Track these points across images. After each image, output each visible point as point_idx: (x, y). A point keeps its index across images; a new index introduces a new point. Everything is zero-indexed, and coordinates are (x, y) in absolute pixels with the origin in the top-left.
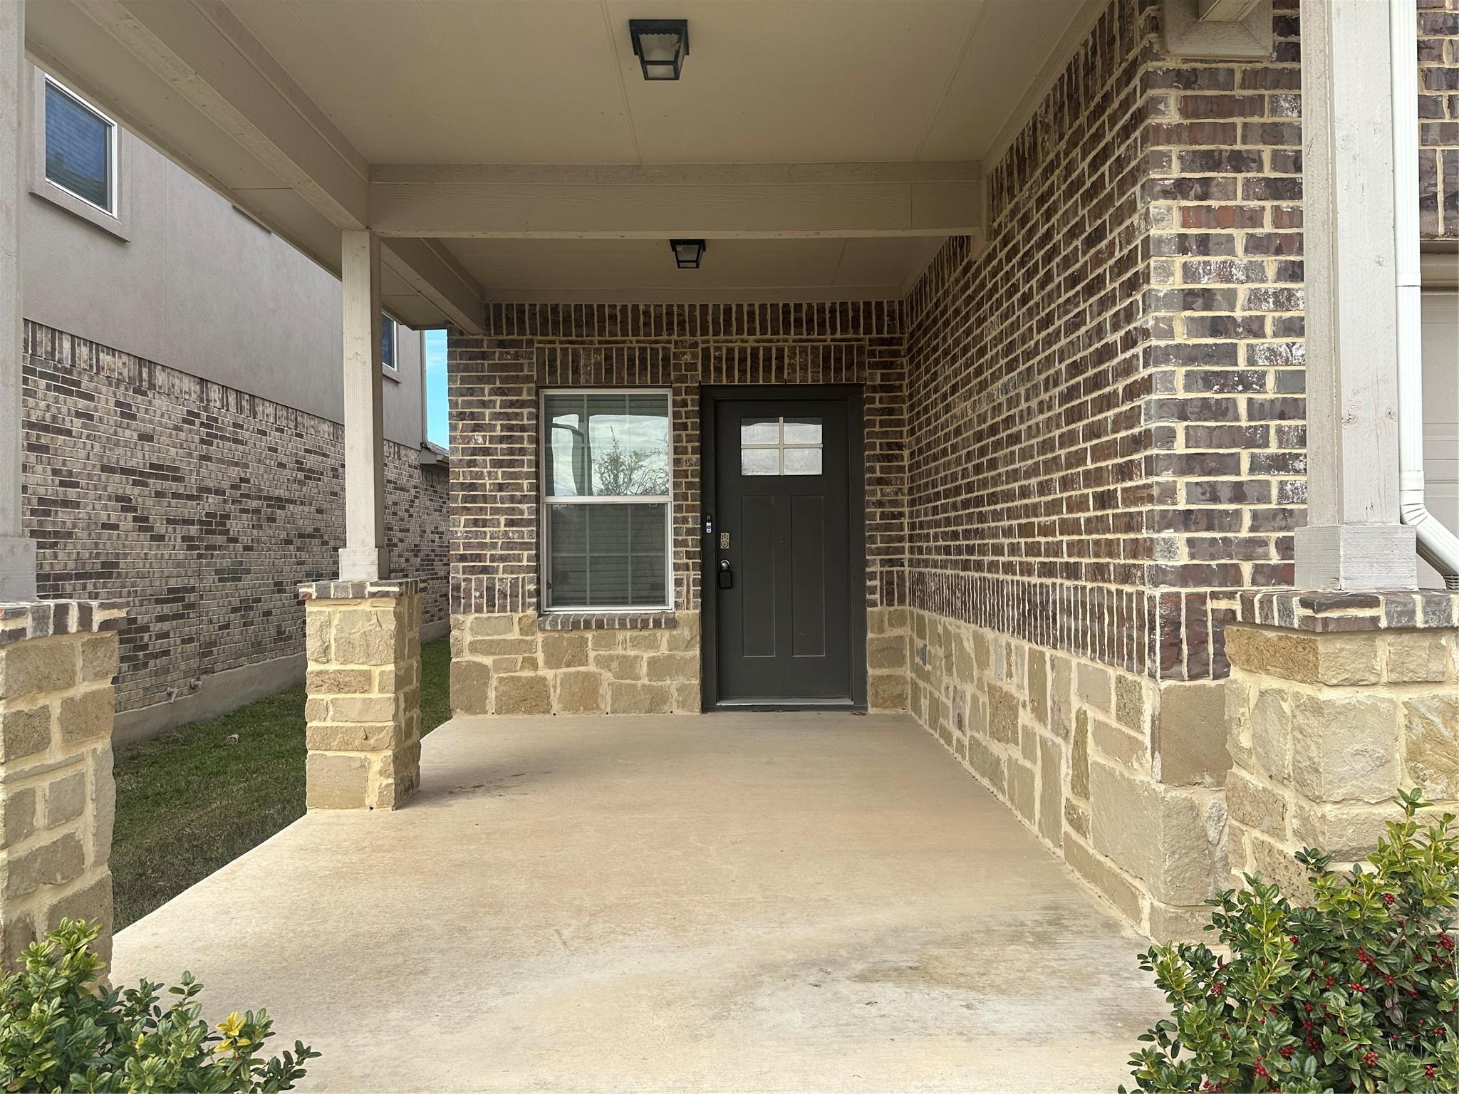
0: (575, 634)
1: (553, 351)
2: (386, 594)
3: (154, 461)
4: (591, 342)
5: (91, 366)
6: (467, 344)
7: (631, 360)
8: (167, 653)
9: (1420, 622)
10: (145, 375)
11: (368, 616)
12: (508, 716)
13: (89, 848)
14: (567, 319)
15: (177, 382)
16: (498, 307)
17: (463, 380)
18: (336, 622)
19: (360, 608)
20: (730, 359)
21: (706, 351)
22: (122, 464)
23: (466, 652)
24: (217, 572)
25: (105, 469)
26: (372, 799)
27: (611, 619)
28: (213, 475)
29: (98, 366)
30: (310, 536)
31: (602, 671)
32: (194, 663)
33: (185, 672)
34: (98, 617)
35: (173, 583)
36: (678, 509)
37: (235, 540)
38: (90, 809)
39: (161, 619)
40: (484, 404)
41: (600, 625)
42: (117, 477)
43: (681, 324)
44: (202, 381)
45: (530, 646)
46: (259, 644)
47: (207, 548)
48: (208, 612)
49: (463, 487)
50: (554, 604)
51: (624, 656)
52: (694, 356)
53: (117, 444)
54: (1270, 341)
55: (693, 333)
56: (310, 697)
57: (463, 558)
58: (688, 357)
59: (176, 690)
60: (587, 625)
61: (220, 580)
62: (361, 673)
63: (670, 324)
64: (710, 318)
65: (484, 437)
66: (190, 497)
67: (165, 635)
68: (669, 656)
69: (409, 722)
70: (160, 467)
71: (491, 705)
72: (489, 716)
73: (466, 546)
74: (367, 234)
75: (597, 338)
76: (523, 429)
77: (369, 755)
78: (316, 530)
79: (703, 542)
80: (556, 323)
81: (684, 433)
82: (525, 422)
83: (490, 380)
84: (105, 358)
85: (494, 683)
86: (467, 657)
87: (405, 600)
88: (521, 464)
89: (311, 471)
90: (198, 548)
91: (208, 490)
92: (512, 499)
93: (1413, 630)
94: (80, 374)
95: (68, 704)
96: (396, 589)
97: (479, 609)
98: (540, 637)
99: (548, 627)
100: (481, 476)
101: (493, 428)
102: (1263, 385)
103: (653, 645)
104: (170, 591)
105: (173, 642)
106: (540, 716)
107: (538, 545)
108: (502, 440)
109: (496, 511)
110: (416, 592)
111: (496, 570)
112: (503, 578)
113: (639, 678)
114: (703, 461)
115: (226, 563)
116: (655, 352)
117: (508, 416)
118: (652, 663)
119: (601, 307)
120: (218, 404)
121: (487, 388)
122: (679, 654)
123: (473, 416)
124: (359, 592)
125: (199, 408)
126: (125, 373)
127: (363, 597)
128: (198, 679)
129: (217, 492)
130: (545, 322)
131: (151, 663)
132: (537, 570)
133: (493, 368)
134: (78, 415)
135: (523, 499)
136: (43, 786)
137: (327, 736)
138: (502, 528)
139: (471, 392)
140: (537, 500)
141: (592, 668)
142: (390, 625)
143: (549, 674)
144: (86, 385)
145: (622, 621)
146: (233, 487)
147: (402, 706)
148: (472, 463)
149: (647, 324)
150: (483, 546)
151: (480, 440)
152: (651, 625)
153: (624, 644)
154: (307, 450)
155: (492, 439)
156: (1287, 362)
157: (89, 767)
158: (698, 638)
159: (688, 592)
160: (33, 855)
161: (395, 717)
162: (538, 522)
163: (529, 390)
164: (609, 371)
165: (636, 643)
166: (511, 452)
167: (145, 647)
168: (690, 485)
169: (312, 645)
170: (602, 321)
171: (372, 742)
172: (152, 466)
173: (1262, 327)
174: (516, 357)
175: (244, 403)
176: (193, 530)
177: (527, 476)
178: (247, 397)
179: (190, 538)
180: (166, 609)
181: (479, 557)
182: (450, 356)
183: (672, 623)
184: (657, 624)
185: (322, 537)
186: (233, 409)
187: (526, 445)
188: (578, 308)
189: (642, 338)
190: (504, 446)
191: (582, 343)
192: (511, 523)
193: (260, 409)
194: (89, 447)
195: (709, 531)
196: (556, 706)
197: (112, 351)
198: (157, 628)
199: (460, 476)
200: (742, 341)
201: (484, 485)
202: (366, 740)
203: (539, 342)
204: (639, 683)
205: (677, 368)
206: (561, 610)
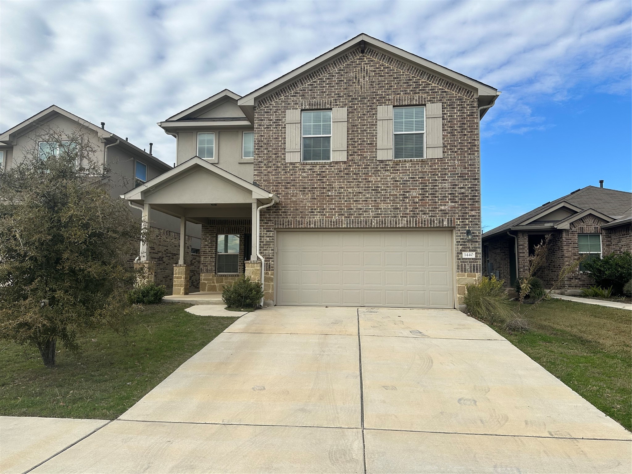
0: (221, 278)
1: (219, 228)
2: (184, 266)
6: (205, 227)
7: (233, 229)
11: (182, 269)
12: (209, 292)
14: (222, 222)
16: (210, 220)
17: (204, 233)
18: (177, 270)
21: (246, 227)
26: (181, 293)
27: (227, 275)
36: (240, 255)
37: (164, 263)
40: (207, 237)
43: (242, 223)
45: (213, 279)
47: (159, 264)
49: (203, 251)
51: (229, 282)
52: (244, 228)
55: (244, 225)
56: (174, 280)
57: (203, 264)
58: (242, 229)
60: (223, 276)
62: (181, 276)
63: (240, 223)
64: (246, 222)
66: (156, 253)
69: (187, 284)
71: (206, 290)
72: (206, 292)
73: (203, 262)
75: (227, 225)
77: (181, 288)
80: (220, 223)
81: (241, 241)
82: (214, 240)
83: (209, 233)
85: (207, 286)
86: (203, 281)
88: (213, 247)
91: (160, 252)
92: (211, 254)
96: (186, 266)
97: (205, 273)
98: (215, 278)
99: (217, 276)
100: (206, 249)
101: (209, 241)
103: (235, 280)
106: (215, 292)
107: (216, 262)
108: (210, 243)
109: (208, 256)
110: (188, 266)
111: (208, 266)
112: (209, 268)
114: (245, 247)
115: (162, 267)
116: (237, 228)
117: (211, 239)
119: (228, 220)
121: (208, 234)
123: (205, 239)
124: (181, 266)
130: (218, 223)
132: (215, 266)
133: (209, 231)
135: (213, 254)
137: (176, 285)
139: (205, 235)
140: (216, 254)
141: (224, 284)
142: (185, 270)
143: (216, 284)
145: (229, 275)
146: (165, 251)
148: (205, 247)
149: (236, 223)
150: (206, 262)
151: (206, 243)
153: (229, 279)
155: (208, 243)
159: (241, 270)
161: (185, 282)
162: (216, 258)
163: (215, 235)
164: (229, 231)
165: (231, 279)
166: (212, 245)
168: (242, 251)
169: (174, 273)
170: (228, 222)
171: (182, 286)
174: (213, 229)
177: (214, 249)
181: (205, 264)
182: (202, 229)
183: (238, 276)
184: (235, 276)
186: (165, 234)
187: (214, 244)
188: (224, 220)
189: (235, 225)
191: (224, 226)
192: (211, 258)
193: (171, 234)
196: (217, 290)
199: (203, 249)
201: (207, 251)
203: (217, 226)
205: (241, 231)
206: (219, 273)
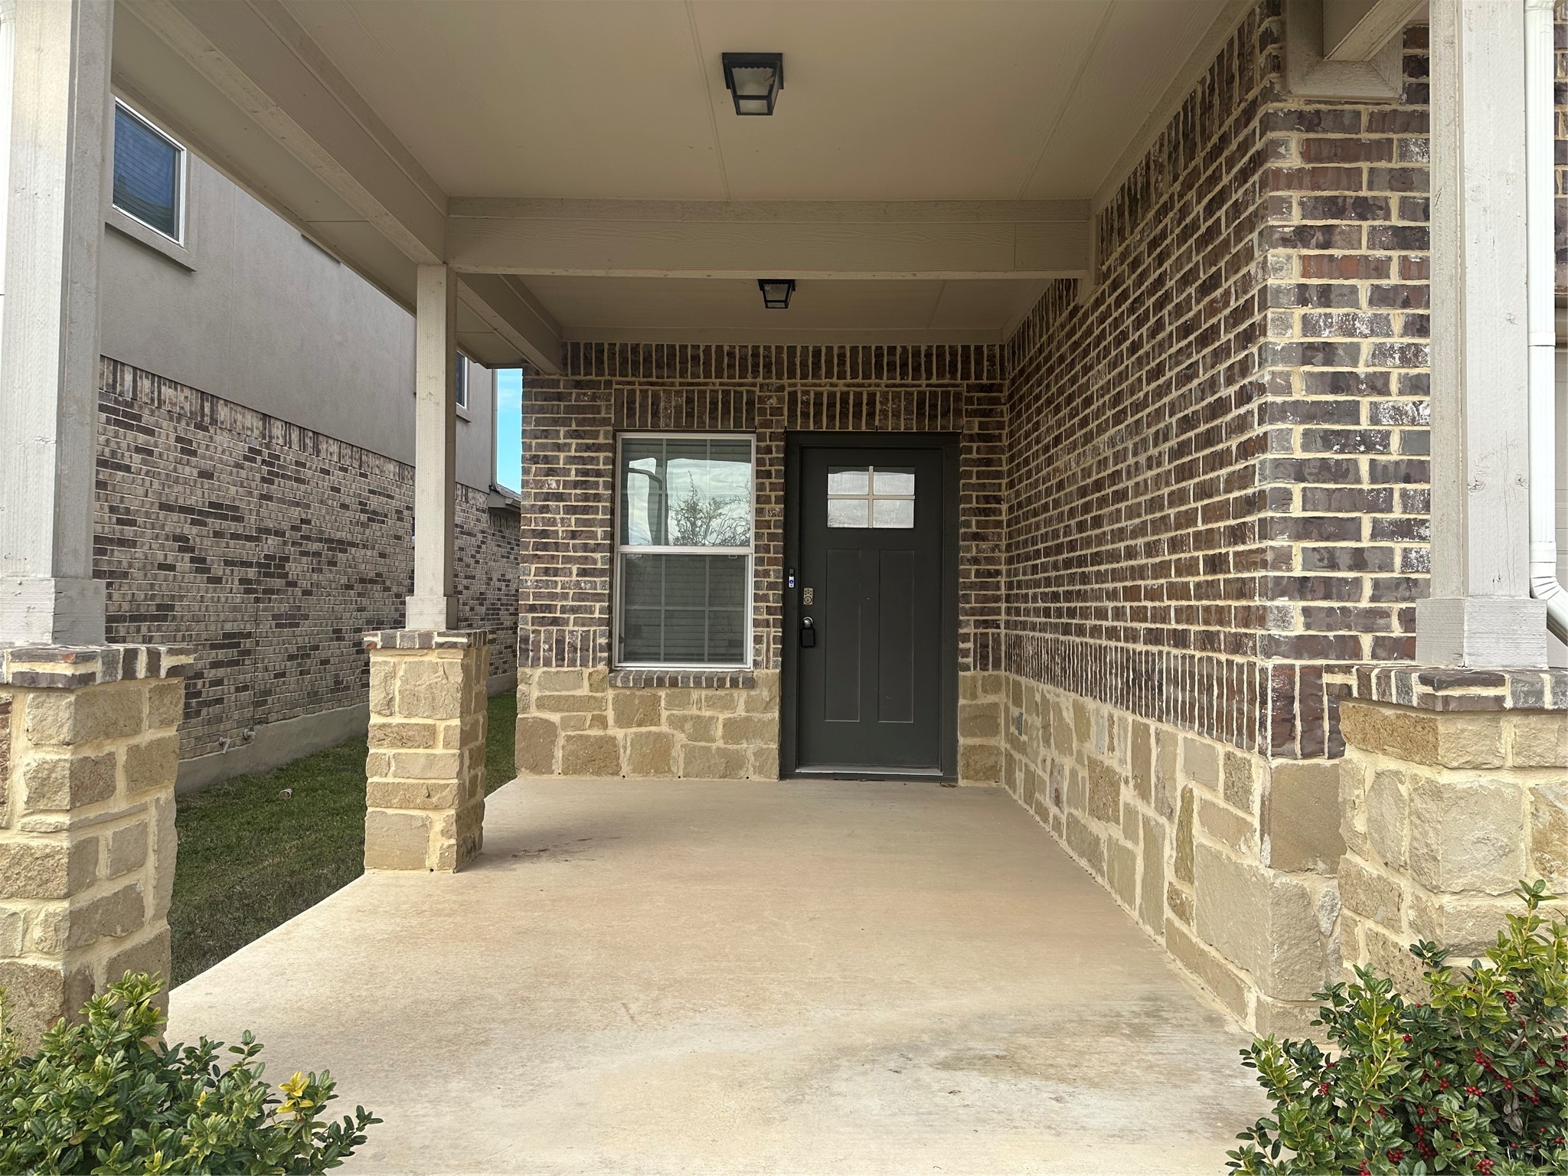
0: (647, 692)
1: (632, 393)
2: (454, 645)
3: (214, 499)
4: (672, 384)
5: (152, 400)
6: (543, 384)
7: (714, 403)
8: (220, 701)
9: (1548, 702)
10: (207, 410)
11: (434, 667)
12: (575, 777)
13: (150, 901)
14: (648, 359)
15: (239, 417)
16: (576, 346)
17: (538, 422)
18: (401, 673)
19: (426, 659)
20: (818, 404)
21: (793, 396)
22: (181, 502)
23: (533, 707)
24: (275, 617)
25: (164, 507)
26: (433, 860)
27: (686, 676)
28: (274, 515)
29: (159, 400)
30: (372, 581)
31: (675, 732)
32: (248, 712)
33: (238, 722)
34: (166, 663)
35: (229, 627)
36: (759, 561)
37: (293, 584)
38: (152, 860)
39: (216, 665)
40: (559, 447)
41: (674, 683)
42: (175, 516)
43: (768, 366)
44: (265, 417)
45: (600, 703)
46: (316, 693)
47: (265, 592)
48: (263, 659)
49: (535, 533)
50: (626, 660)
51: (699, 717)
52: (780, 400)
53: (176, 481)
54: (1395, 399)
55: (779, 376)
56: (371, 751)
57: (532, 608)
58: (773, 401)
59: (228, 741)
60: (661, 682)
61: (278, 626)
62: (426, 727)
63: (756, 366)
64: (798, 361)
65: (558, 482)
66: (249, 538)
67: (219, 682)
68: (747, 719)
69: (474, 780)
70: (219, 506)
71: (558, 765)
72: (555, 776)
73: (537, 596)
74: (443, 271)
75: (678, 380)
76: (598, 473)
77: (431, 814)
78: (379, 575)
79: (785, 598)
80: (636, 364)
81: (767, 481)
82: (601, 467)
83: (565, 422)
84: (167, 392)
85: (561, 741)
86: (534, 713)
87: (473, 651)
88: (596, 510)
89: (374, 512)
90: (255, 591)
91: (268, 531)
92: (585, 548)
93: (1541, 711)
94: (141, 407)
95: (134, 751)
96: (464, 640)
97: (548, 663)
98: (610, 694)
99: (619, 684)
100: (553, 522)
101: (567, 472)
102: (1386, 446)
103: (729, 705)
104: (226, 636)
105: (228, 688)
106: (609, 778)
107: (610, 597)
108: (576, 485)
109: (567, 560)
110: (484, 644)
111: (566, 622)
112: (573, 630)
113: (714, 741)
114: (787, 512)
115: (284, 608)
116: (738, 395)
117: (583, 460)
118: (728, 724)
119: (684, 348)
120: (281, 441)
121: (562, 430)
122: (756, 716)
123: (546, 459)
124: (425, 642)
125: (261, 445)
126: (187, 408)
127: (430, 648)
128: (251, 730)
129: (277, 533)
130: (624, 362)
131: (204, 711)
132: (609, 623)
133: (569, 409)
134: (138, 450)
135: (597, 548)
136: (107, 834)
137: (388, 791)
138: (574, 578)
139: (546, 434)
140: (612, 549)
141: (664, 728)
142: (457, 677)
143: (619, 733)
144: (147, 419)
145: (698, 679)
146: (293, 528)
147: (467, 763)
148: (544, 509)
149: (731, 366)
150: (553, 596)
151: (554, 485)
152: (728, 685)
153: (699, 704)
154: (371, 492)
155: (566, 484)
156: (1413, 422)
157: (152, 817)
158: (777, 700)
159: (768, 650)
160: (95, 906)
161: (459, 774)
162: (611, 572)
163: (606, 433)
164: (690, 415)
165: (711, 703)
166: (586, 497)
167: (199, 694)
168: (772, 537)
169: (375, 696)
170: (684, 362)
171: (434, 800)
172: (212, 505)
173: (1387, 384)
174: (594, 398)
175: (308, 441)
176: (251, 573)
177: (602, 523)
178: (311, 434)
179: (247, 581)
180: (222, 654)
181: (549, 608)
182: (525, 396)
183: (750, 683)
184: (734, 683)
185: (384, 582)
186: (295, 447)
187: (601, 491)
188: (659, 348)
189: (726, 380)
190: (578, 492)
191: (663, 384)
192: (583, 573)
193: (323, 446)
194: (147, 484)
195: (791, 585)
196: (625, 768)
197: (174, 384)
198: (211, 674)
199: (531, 522)
200: (832, 385)
201: (557, 532)
202: (429, 798)
203: (618, 383)
204: (714, 746)
205: (762, 412)
206: (633, 666)
